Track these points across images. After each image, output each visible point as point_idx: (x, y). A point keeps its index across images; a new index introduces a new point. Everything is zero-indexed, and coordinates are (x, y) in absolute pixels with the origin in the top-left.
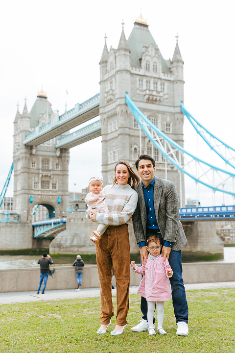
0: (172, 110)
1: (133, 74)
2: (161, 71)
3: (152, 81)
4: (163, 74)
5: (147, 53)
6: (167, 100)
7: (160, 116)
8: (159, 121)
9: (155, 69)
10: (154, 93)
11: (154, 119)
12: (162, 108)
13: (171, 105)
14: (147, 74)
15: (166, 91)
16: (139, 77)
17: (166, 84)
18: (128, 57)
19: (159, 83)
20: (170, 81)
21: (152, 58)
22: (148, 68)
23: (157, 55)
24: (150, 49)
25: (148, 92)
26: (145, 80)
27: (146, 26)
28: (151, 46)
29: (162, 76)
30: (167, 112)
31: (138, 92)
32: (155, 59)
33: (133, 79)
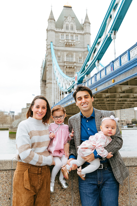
0: (83, 50)
1: (57, 32)
2: (75, 29)
3: (70, 35)
4: (77, 31)
5: (66, 20)
6: (79, 45)
7: (74, 54)
8: (74, 56)
9: (72, 28)
10: (70, 41)
11: (71, 56)
12: (76, 49)
13: (82, 47)
14: (66, 31)
15: (79, 40)
16: (61, 33)
17: (79, 36)
18: (53, 23)
19: (74, 35)
20: (81, 34)
21: (70, 23)
22: (67, 28)
23: (73, 21)
24: (68, 18)
25: (66, 41)
26: (65, 35)
27: (71, 7)
28: (69, 16)
29: (76, 32)
30: (79, 51)
31: (60, 41)
32: (72, 23)
33: (57, 34)
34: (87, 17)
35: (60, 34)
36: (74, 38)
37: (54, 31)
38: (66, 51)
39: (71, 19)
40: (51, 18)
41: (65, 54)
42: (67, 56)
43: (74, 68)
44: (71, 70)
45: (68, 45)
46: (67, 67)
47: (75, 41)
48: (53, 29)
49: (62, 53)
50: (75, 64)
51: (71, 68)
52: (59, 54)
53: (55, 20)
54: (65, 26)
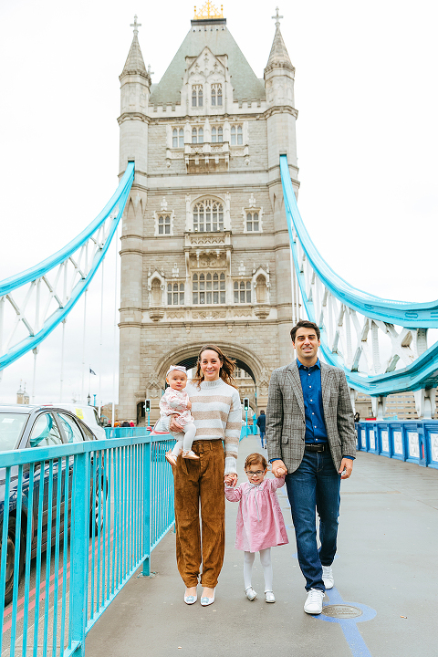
0: (261, 179)
1: (154, 120)
2: (230, 100)
3: (207, 124)
4: (237, 105)
5: (193, 69)
6: (247, 160)
7: (227, 198)
8: (227, 207)
9: (217, 97)
11: (211, 208)
13: (261, 168)
15: (246, 140)
16: (173, 123)
17: (246, 124)
18: (138, 86)
19: (227, 126)
20: (254, 115)
21: (206, 77)
23: (220, 68)
24: (200, 61)
25: (188, 150)
26: (188, 127)
27: (222, 21)
28: (206, 51)
29: (234, 109)
30: (246, 186)
31: (169, 154)
32: (217, 78)
33: (155, 130)
34: (278, 44)
35: (169, 127)
36: (227, 135)
37: (143, 117)
38: (191, 190)
39: (212, 60)
40: (135, 72)
41: (189, 201)
42: (198, 209)
43: (223, 256)
44: (214, 267)
45: (197, 165)
46: (193, 256)
47: (225, 148)
48: (138, 110)
49: (178, 200)
50: (228, 241)
51: (213, 256)
52: (164, 204)
53: (146, 76)
54: (187, 93)
